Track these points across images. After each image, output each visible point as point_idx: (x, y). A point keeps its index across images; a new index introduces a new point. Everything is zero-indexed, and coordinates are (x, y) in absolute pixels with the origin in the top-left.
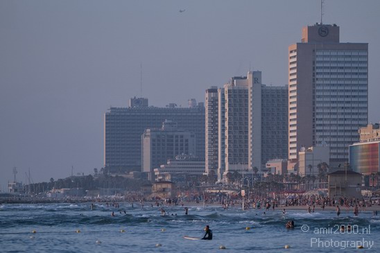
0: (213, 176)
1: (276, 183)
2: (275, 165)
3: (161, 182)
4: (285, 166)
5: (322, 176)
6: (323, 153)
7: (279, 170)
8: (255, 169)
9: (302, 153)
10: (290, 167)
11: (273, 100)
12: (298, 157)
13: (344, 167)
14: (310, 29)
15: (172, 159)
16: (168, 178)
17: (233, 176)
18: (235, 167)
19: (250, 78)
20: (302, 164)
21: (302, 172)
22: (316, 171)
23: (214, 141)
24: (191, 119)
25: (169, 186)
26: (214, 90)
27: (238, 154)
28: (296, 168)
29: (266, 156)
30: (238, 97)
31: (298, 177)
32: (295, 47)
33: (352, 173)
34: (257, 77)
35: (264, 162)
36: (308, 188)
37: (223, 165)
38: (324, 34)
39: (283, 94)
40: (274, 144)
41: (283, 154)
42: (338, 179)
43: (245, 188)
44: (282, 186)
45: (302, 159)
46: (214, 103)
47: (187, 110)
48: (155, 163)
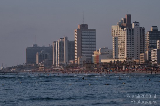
0: (55, 65)
1: (72, 66)
2: (72, 61)
3: (41, 66)
4: (74, 62)
5: (84, 64)
6: (84, 58)
7: (73, 63)
8: (66, 63)
9: (79, 58)
10: (76, 62)
11: (71, 44)
12: (77, 59)
13: (90, 62)
14: (80, 25)
15: (44, 60)
16: (43, 66)
17: (60, 64)
18: (61, 62)
19: (64, 38)
20: (79, 61)
21: (79, 63)
22: (82, 62)
23: (55, 55)
24: (49, 50)
25: (43, 68)
26: (55, 42)
27: (62, 59)
28: (77, 62)
29: (69, 59)
30: (61, 43)
31: (78, 65)
32: (76, 30)
33: (92, 63)
34: (66, 38)
35: (68, 61)
36: (81, 67)
37: (58, 62)
38: (84, 27)
39: (73, 43)
40: (71, 56)
41: (74, 59)
42: (88, 65)
43: (64, 68)
44: (74, 67)
45: (79, 60)
46: (55, 45)
47: (48, 47)
48: (40, 61)
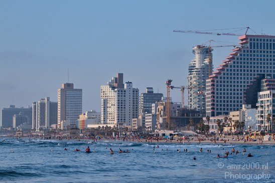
0: (35, 129)
1: (54, 132)
2: (54, 126)
3: (19, 131)
4: (57, 126)
5: (68, 129)
6: (68, 122)
7: (55, 127)
8: (48, 127)
9: (62, 122)
10: (58, 127)
11: (53, 106)
12: (61, 124)
13: (75, 126)
14: (65, 84)
15: (22, 124)
16: (21, 130)
17: (41, 129)
18: (42, 127)
19: (46, 99)
20: (62, 126)
21: (62, 128)
22: (66, 127)
23: (35, 118)
24: (28, 112)
25: (21, 132)
26: (35, 103)
27: (42, 123)
28: (60, 127)
29: (51, 123)
30: (43, 105)
31: (60, 130)
32: (60, 90)
33: (77, 129)
34: (48, 99)
35: (50, 125)
36: (64, 133)
37: (38, 126)
38: (69, 86)
39: (56, 104)
40: (53, 120)
41: (56, 123)
42: (73, 131)
43: (44, 133)
44: (56, 132)
45: (62, 124)
46: (35, 107)
47: (27, 109)
48: (17, 125)
